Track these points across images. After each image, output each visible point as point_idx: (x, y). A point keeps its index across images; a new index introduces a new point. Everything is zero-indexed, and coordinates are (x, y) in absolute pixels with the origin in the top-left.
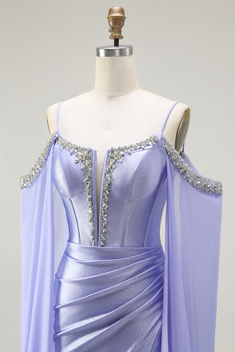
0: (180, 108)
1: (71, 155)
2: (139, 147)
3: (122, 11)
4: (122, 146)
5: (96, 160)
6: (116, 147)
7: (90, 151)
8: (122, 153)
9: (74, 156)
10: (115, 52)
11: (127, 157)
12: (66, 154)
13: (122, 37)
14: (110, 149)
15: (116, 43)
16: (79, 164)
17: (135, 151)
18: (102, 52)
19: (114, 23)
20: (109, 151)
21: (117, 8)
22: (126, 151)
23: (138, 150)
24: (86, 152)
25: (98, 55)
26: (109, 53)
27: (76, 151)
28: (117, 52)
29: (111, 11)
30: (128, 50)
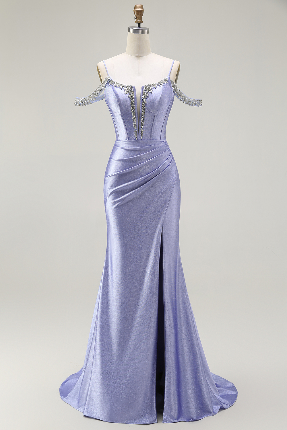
0: (177, 63)
1: (121, 90)
2: (160, 85)
3: (142, 7)
4: (150, 84)
5: (135, 92)
6: (147, 85)
7: (131, 87)
8: (151, 87)
9: (123, 90)
10: (139, 31)
11: (154, 89)
12: (118, 90)
13: (142, 22)
14: (144, 86)
15: (139, 26)
16: (126, 95)
17: (158, 86)
18: (131, 30)
19: (138, 14)
20: (143, 87)
21: (139, 5)
22: (153, 86)
23: (159, 86)
24: (130, 88)
25: (129, 31)
26: (135, 31)
27: (124, 87)
28: (140, 31)
29: (135, 7)
30: (146, 31)
